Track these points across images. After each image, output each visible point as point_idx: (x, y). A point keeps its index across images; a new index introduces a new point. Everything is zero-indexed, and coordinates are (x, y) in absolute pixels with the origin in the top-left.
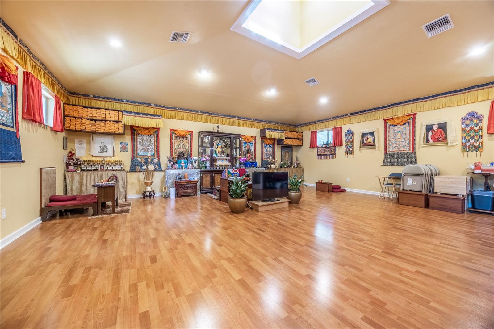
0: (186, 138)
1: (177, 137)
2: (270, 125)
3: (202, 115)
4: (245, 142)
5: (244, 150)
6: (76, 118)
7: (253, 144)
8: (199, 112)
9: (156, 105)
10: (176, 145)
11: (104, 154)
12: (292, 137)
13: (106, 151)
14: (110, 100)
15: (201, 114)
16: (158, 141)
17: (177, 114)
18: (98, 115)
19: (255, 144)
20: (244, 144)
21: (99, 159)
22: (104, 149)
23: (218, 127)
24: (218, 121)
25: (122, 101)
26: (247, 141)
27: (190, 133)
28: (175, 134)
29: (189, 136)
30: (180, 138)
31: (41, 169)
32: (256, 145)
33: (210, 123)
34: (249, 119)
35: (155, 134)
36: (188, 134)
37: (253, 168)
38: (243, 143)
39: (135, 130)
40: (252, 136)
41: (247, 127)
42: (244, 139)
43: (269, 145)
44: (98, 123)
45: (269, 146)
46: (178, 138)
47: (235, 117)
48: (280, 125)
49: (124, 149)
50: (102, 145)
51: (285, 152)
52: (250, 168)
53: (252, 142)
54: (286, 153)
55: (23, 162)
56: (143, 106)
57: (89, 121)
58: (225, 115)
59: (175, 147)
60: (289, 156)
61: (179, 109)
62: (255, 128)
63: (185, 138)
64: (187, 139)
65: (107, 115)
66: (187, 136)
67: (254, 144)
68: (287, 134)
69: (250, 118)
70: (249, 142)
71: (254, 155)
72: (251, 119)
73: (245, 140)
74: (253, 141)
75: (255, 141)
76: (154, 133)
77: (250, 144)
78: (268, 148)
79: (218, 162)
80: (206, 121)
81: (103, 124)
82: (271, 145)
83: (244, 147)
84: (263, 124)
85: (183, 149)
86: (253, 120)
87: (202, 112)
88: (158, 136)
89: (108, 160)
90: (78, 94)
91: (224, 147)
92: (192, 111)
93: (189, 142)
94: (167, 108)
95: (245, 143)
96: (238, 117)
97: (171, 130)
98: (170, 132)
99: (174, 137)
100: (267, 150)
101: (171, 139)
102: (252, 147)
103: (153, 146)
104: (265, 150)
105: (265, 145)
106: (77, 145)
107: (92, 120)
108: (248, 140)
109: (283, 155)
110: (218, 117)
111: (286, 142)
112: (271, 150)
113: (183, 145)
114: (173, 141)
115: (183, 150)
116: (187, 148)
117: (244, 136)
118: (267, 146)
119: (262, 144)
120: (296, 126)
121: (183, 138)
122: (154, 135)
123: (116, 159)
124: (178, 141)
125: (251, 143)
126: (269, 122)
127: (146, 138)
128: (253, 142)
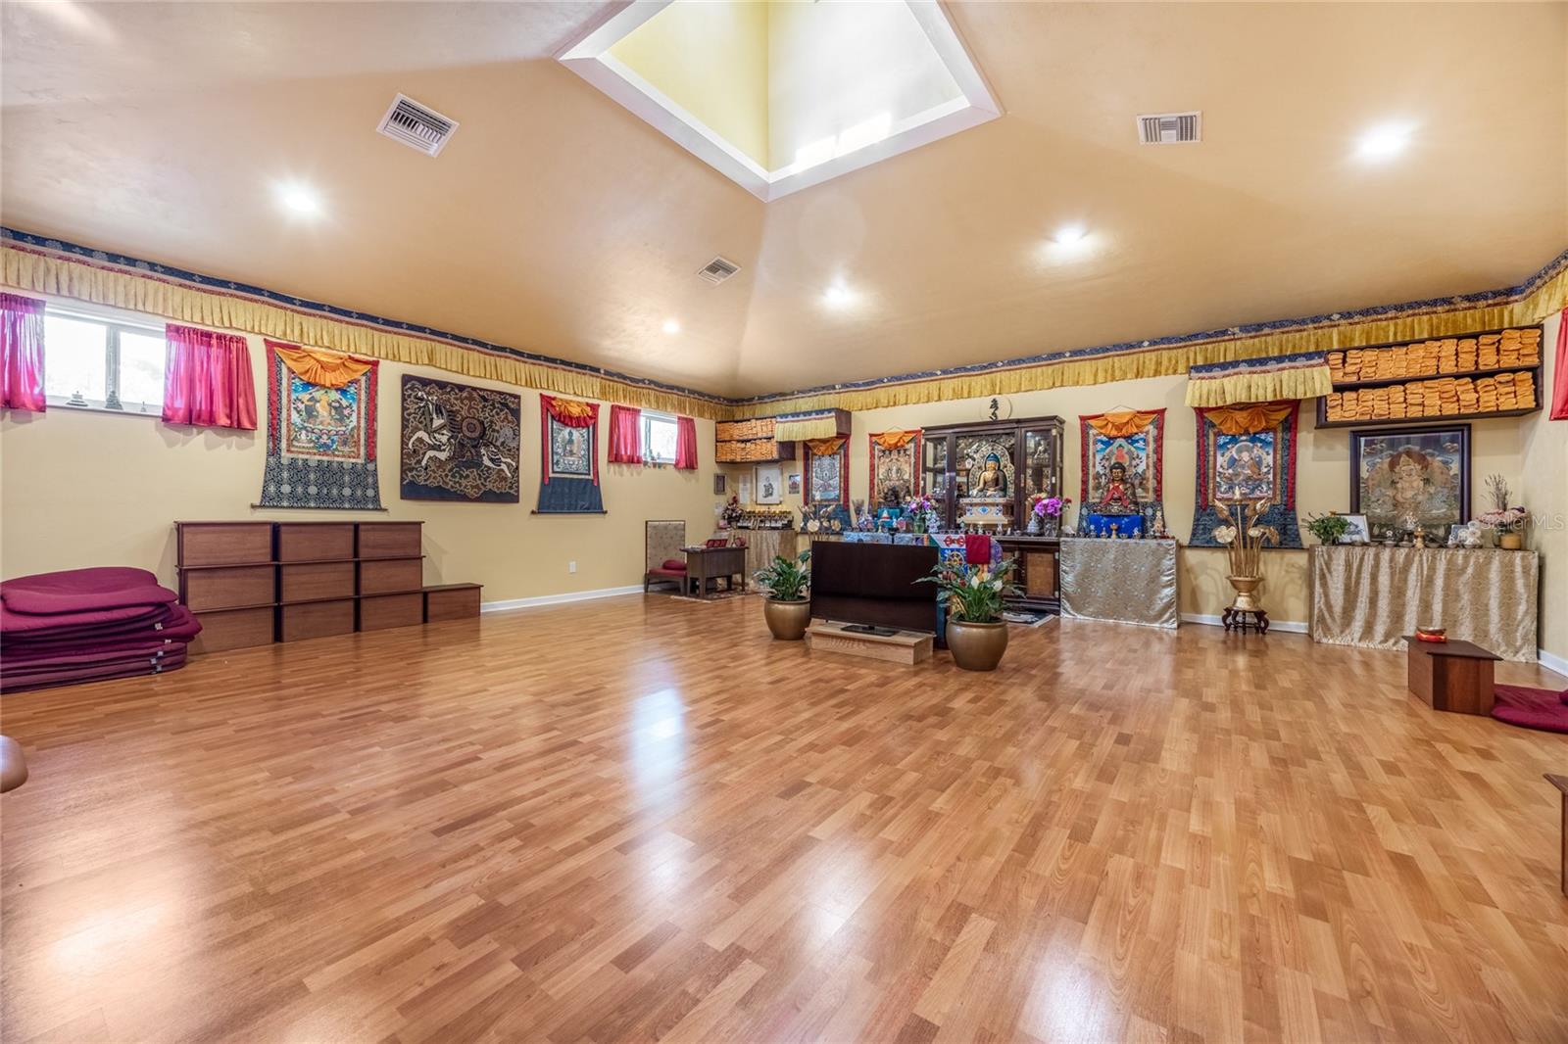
0: (905, 450)
1: (884, 452)
2: (1256, 340)
3: (948, 378)
4: (1105, 439)
5: (1099, 468)
6: (726, 441)
7: (1145, 441)
8: (939, 373)
9: (845, 386)
10: (881, 472)
11: (769, 500)
12: (1402, 373)
13: (771, 494)
14: (778, 398)
15: (944, 379)
16: (846, 467)
17: (882, 394)
18: (750, 432)
19: (1159, 439)
20: (1100, 446)
21: (763, 509)
22: (769, 492)
23: (995, 405)
24: (993, 385)
25: (793, 394)
26: (1114, 433)
27: (914, 435)
28: (880, 445)
29: (912, 445)
30: (890, 454)
31: (647, 522)
32: (1167, 443)
33: (969, 397)
34: (1130, 346)
35: (842, 452)
36: (907, 439)
37: (1114, 536)
38: (1095, 443)
39: (809, 448)
40: (1143, 409)
41: (1113, 379)
42: (1101, 428)
43: (1246, 432)
44: (748, 444)
45: (1254, 439)
46: (887, 452)
47: (1060, 355)
48: (1342, 322)
49: (794, 487)
50: (767, 484)
51: (1383, 462)
52: (1098, 536)
53: (1142, 436)
54: (1393, 465)
55: (606, 512)
56: (822, 394)
57: (739, 445)
58: (1020, 361)
59: (881, 477)
60: (1427, 481)
61: (889, 381)
62: (1157, 373)
63: (902, 452)
64: (908, 453)
65: (759, 428)
66: (907, 446)
67: (1151, 439)
68: (1353, 368)
69: (1132, 338)
70: (1129, 438)
71: (1151, 484)
72: (1140, 344)
73: (1103, 431)
74: (1146, 429)
75: (1160, 428)
76: (839, 448)
77: (1131, 444)
78: (1239, 451)
79: (968, 514)
80: (957, 395)
81: (753, 446)
82: (1263, 436)
83: (1098, 457)
84: (1210, 347)
85: (899, 480)
86: (1146, 344)
87: (944, 372)
88: (846, 456)
89: (773, 509)
90: (743, 400)
91: (1010, 464)
92: (920, 377)
93: (913, 460)
94: (865, 384)
95: (1102, 442)
96: (1074, 353)
97: (871, 435)
98: (871, 442)
99: (876, 452)
100: (1233, 462)
101: (872, 456)
102: (1143, 455)
103: (837, 478)
104: (1221, 460)
105: (1222, 440)
106: (741, 486)
107: (742, 441)
108: (1119, 428)
109: (1364, 474)
110: (997, 372)
111: (1348, 408)
112: (1269, 459)
113: (898, 470)
114: (876, 461)
115: (897, 483)
116: (906, 477)
117: (1103, 415)
118: (1234, 440)
119: (1202, 436)
120: (1511, 291)
121: (899, 453)
122: (839, 454)
123: (784, 508)
124: (887, 460)
125: (1136, 437)
126: (1256, 328)
127: (826, 461)
128: (1147, 433)
